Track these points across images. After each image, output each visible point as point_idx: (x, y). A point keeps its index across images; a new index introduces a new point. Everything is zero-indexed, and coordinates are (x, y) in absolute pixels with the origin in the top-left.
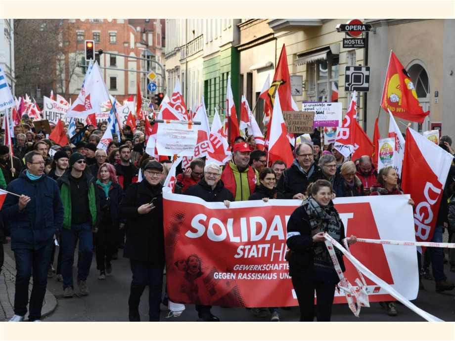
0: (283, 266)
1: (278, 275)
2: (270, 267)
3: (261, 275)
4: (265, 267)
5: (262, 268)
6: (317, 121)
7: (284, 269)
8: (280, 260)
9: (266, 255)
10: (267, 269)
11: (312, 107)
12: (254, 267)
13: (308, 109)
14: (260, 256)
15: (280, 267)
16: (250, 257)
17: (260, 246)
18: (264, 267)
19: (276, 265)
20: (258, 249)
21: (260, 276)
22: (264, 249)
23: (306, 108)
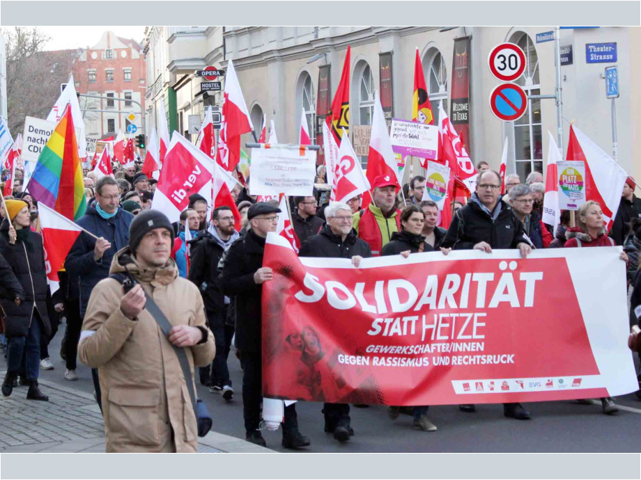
0: (436, 347)
1: (430, 360)
2: (420, 349)
3: (406, 361)
4: (413, 349)
5: (408, 350)
6: (409, 148)
7: (439, 351)
8: (433, 338)
9: (413, 332)
10: (416, 353)
11: (404, 127)
12: (395, 349)
13: (399, 129)
14: (405, 333)
15: (433, 348)
16: (391, 334)
17: (406, 319)
18: (411, 349)
19: (427, 345)
20: (402, 323)
21: (404, 362)
22: (410, 323)
23: (396, 127)
